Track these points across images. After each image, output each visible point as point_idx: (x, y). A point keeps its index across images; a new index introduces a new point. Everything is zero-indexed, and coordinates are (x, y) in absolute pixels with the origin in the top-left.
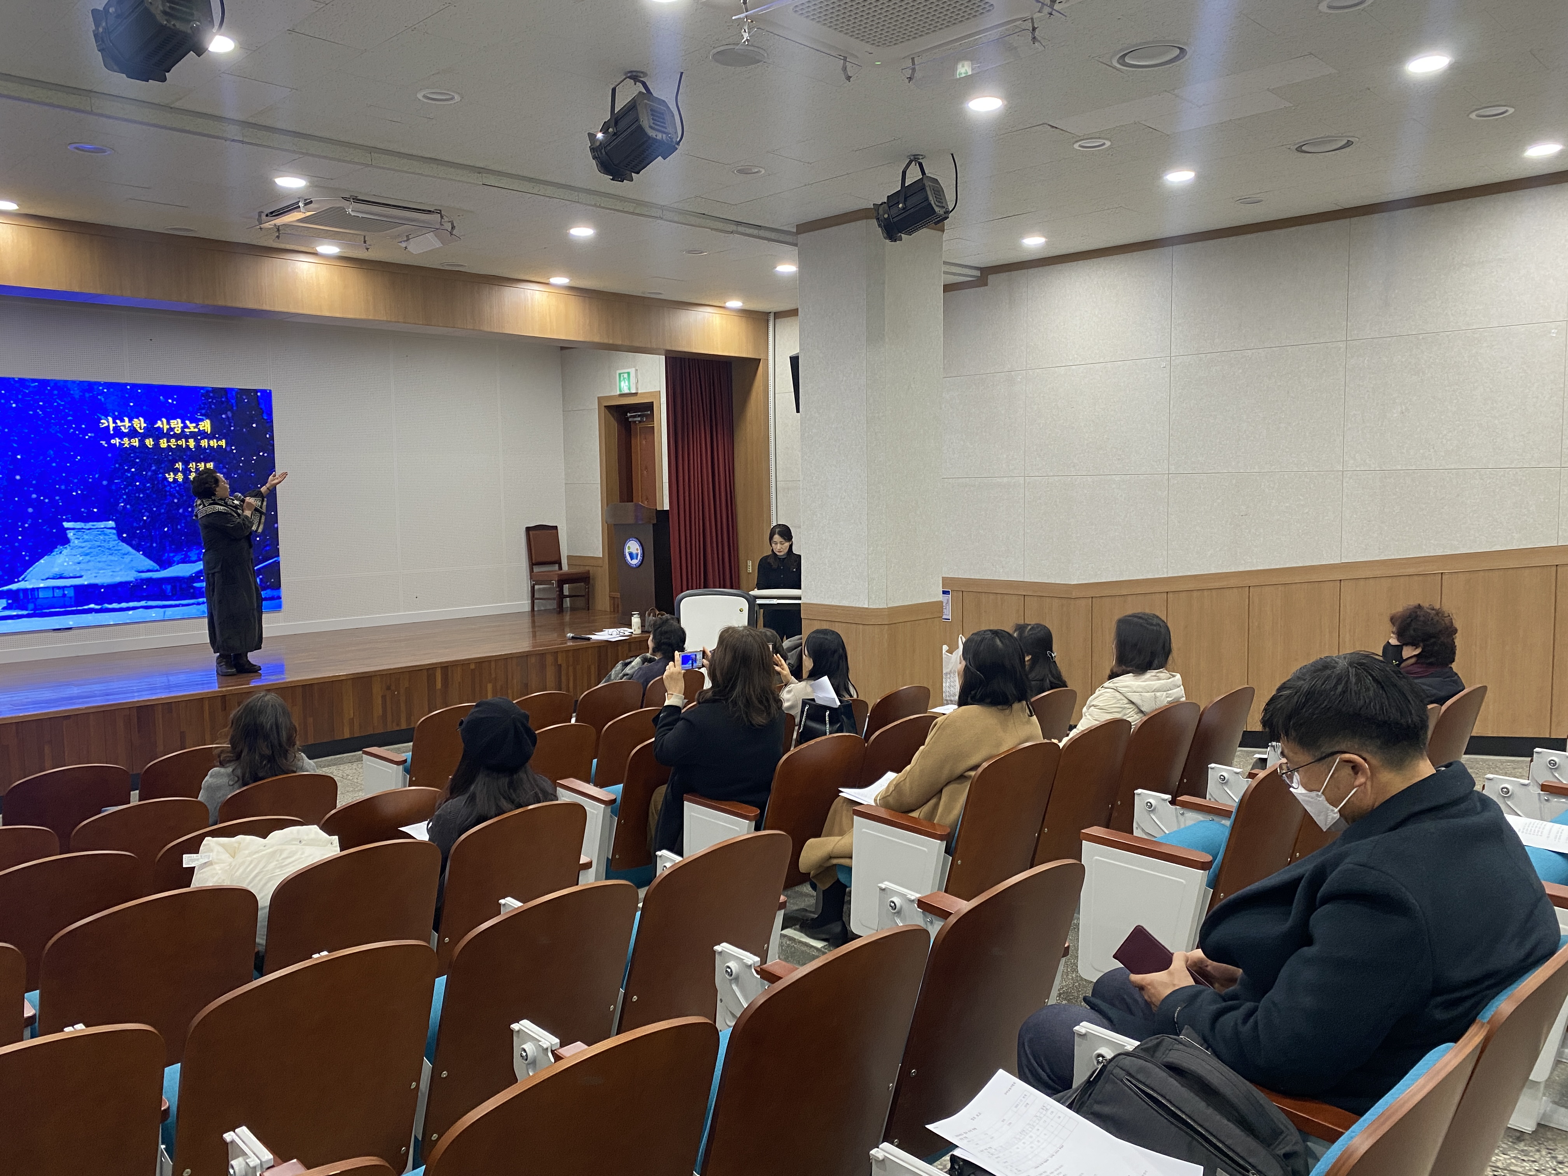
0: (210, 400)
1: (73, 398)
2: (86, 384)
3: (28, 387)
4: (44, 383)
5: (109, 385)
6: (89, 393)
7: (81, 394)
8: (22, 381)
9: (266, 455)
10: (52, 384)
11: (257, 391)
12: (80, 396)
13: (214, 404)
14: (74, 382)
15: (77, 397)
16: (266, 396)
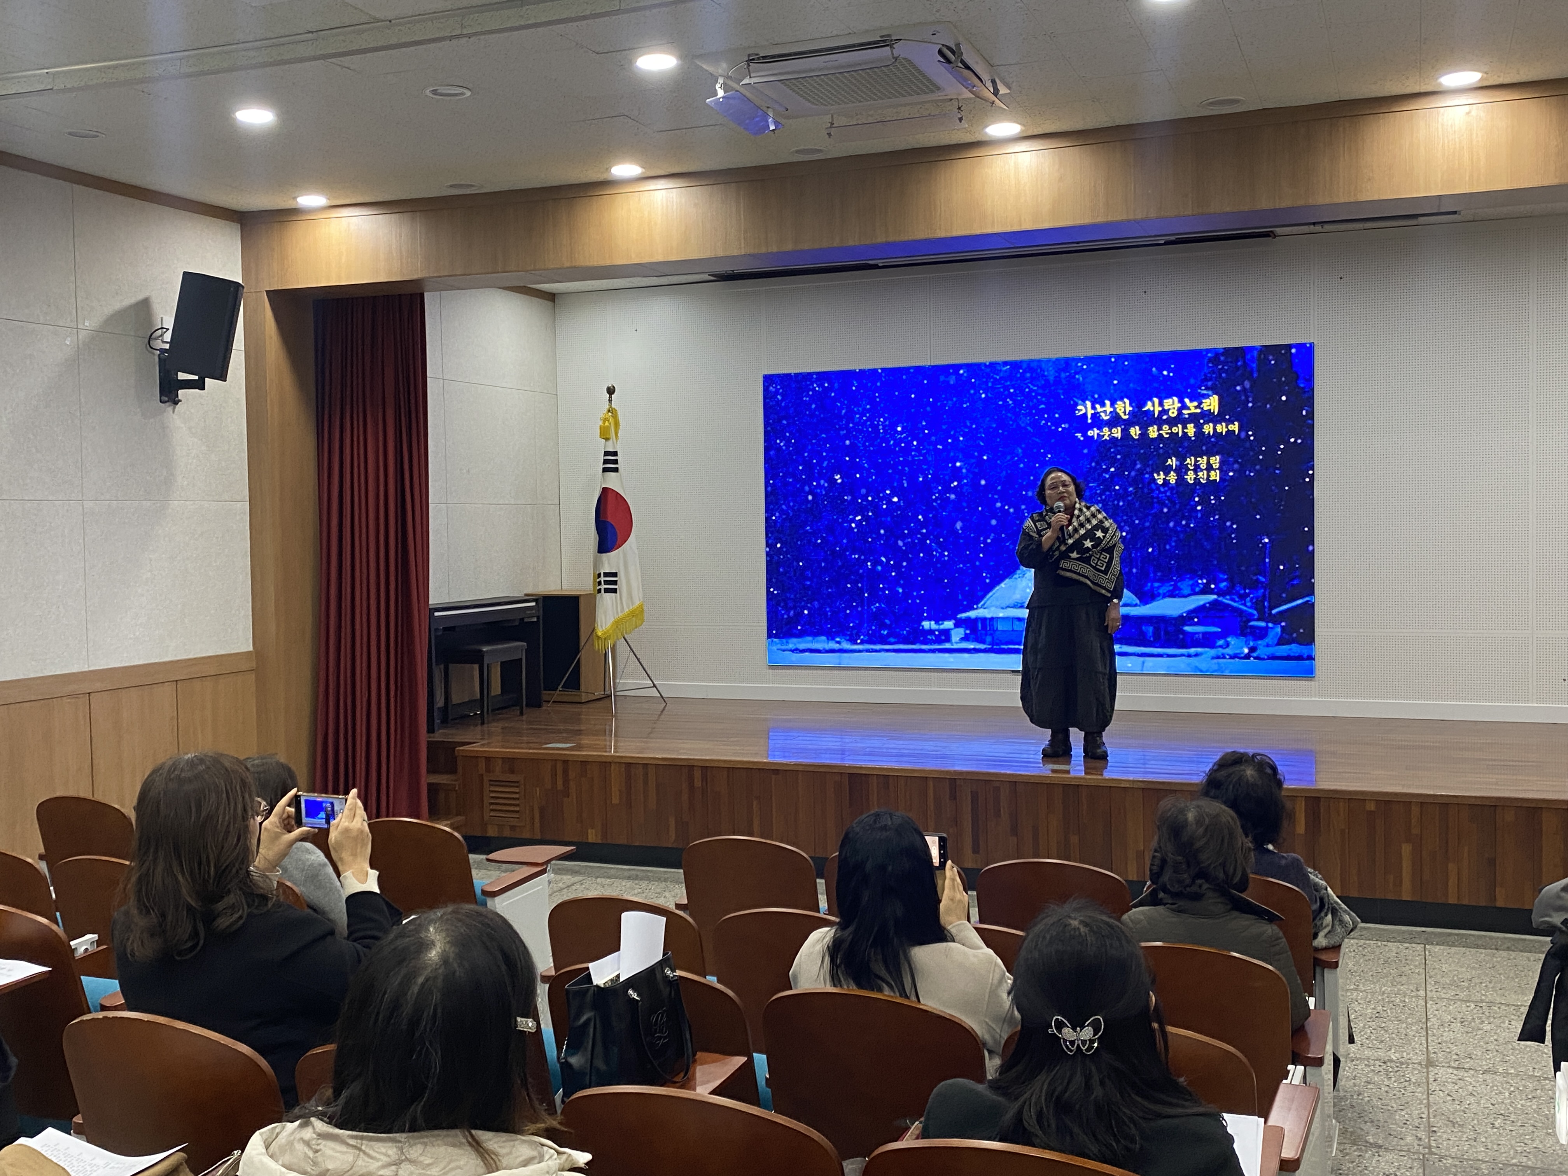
0: (1220, 367)
1: (1047, 381)
2: (1063, 362)
3: (998, 372)
4: (1015, 365)
5: (1089, 360)
6: (1065, 373)
7: (1057, 374)
8: (992, 365)
9: (1299, 441)
10: (1025, 366)
11: (1290, 346)
12: (1056, 377)
13: (1226, 371)
14: (1049, 361)
15: (1051, 378)
16: (1305, 353)
